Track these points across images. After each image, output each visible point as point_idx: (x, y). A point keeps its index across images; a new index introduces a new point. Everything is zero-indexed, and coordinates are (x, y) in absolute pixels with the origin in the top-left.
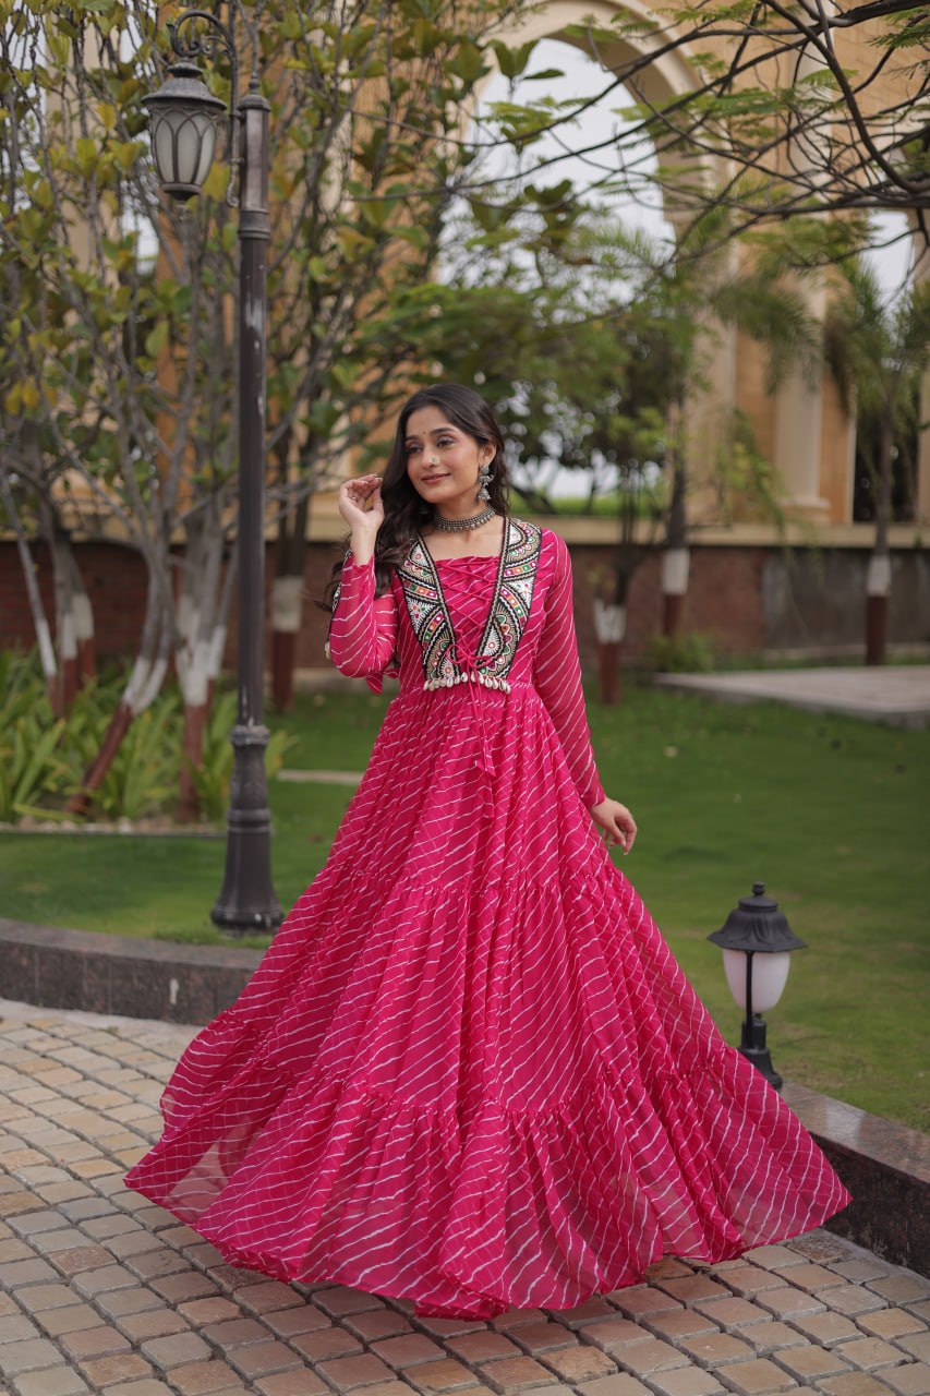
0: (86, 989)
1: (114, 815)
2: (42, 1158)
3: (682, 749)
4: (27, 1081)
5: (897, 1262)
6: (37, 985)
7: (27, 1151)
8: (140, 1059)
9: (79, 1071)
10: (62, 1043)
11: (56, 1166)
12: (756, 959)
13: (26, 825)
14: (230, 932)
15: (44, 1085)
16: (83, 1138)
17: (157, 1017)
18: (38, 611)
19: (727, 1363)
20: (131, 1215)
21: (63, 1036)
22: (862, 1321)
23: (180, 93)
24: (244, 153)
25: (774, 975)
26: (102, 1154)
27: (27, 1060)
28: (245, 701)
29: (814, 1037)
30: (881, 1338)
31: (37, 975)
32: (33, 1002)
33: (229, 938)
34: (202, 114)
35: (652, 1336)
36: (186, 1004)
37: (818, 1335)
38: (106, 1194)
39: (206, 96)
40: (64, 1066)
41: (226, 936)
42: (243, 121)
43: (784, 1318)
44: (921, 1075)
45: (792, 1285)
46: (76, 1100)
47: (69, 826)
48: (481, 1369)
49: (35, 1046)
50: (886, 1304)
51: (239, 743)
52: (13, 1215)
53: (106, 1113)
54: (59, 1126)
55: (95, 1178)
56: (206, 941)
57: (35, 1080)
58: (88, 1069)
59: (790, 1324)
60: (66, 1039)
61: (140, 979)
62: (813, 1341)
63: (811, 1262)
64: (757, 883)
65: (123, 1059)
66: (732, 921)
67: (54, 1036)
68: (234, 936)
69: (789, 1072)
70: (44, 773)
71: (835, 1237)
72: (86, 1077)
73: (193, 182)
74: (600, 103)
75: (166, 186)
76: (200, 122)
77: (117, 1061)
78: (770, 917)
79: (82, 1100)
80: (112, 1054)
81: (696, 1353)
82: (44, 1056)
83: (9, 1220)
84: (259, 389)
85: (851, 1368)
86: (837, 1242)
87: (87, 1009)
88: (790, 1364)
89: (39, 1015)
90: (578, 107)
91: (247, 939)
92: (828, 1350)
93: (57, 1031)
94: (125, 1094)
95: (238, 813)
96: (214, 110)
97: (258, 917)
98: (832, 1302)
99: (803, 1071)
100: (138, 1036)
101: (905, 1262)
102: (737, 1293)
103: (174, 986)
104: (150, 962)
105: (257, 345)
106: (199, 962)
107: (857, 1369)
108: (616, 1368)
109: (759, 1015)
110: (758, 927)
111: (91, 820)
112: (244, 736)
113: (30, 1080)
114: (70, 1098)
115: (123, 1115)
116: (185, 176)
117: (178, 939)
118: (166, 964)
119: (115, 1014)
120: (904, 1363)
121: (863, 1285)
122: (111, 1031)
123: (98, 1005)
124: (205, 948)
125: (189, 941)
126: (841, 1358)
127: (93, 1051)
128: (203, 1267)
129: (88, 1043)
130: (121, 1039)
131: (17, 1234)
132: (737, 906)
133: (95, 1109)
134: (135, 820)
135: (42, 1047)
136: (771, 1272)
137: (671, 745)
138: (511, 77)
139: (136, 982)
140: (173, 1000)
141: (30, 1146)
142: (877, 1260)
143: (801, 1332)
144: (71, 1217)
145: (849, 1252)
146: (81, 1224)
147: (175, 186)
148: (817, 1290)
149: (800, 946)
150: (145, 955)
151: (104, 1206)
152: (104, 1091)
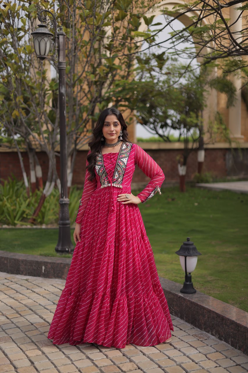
0: (21, 269)
1: (41, 223)
3: (199, 203)
5: (221, 340)
6: (9, 268)
8: (32, 287)
9: (16, 291)
10: (13, 283)
11: (4, 315)
12: (187, 258)
13: (18, 227)
14: (59, 253)
15: (6, 294)
16: (12, 308)
17: (39, 276)
18: (23, 170)
19: (168, 367)
20: (19, 328)
21: (14, 281)
22: (207, 356)
23: (40, 31)
24: (59, 47)
25: (193, 262)
26: (16, 312)
27: (3, 288)
28: (62, 192)
29: (215, 280)
30: (212, 360)
31: (9, 265)
32: (8, 272)
33: (59, 255)
34: (46, 37)
35: (149, 360)
36: (46, 273)
37: (195, 359)
38: (14, 323)
39: (47, 32)
40: (12, 289)
41: (58, 254)
42: (58, 38)
43: (187, 355)
44: (243, 289)
45: (191, 346)
46: (13, 298)
47: (29, 226)
48: (101, 368)
49: (5, 284)
50: (216, 351)
51: (61, 203)
53: (20, 301)
54: (7, 305)
55: (13, 318)
56: (53, 256)
57: (4, 293)
58: (18, 290)
59: (188, 357)
60: (15, 282)
62: (193, 361)
63: (198, 340)
64: (188, 238)
65: (28, 287)
66: (182, 248)
67: (11, 281)
68: (60, 254)
69: (206, 289)
70: (24, 212)
71: (207, 333)
72: (17, 292)
73: (45, 55)
74: (163, 30)
75: (38, 56)
76: (46, 39)
77: (26, 288)
78: (191, 247)
79: (14, 298)
80: (25, 286)
81: (160, 364)
82: (8, 287)
84: (64, 109)
85: (201, 368)
86: (207, 334)
87: (21, 274)
88: (185, 367)
89: (9, 276)
90: (157, 32)
91: (64, 255)
92: (197, 363)
93: (13, 280)
94: (26, 296)
95: (61, 222)
96: (50, 36)
97: (67, 249)
98: (201, 351)
99: (210, 289)
100: (33, 281)
101: (223, 340)
102: (175, 348)
103: (43, 268)
104: (37, 261)
105: (63, 97)
106: (50, 261)
107: (203, 368)
108: (138, 368)
109: (190, 273)
110: (188, 249)
111: (35, 225)
112: (63, 201)
113: (2, 293)
114: (12, 298)
115: (24, 302)
116: (42, 53)
117: (46, 255)
118: (41, 262)
119: (28, 275)
120: (216, 367)
121: (211, 346)
122: (27, 280)
123: (24, 273)
124: (52, 257)
125: (48, 256)
126: (200, 366)
127: (21, 285)
128: (35, 341)
129: (20, 283)
130: (29, 282)
132: (183, 244)
133: (18, 300)
134: (47, 224)
135: (7, 284)
136: (187, 343)
137: (196, 202)
138: (148, 25)
139: (34, 267)
140: (43, 271)
142: (216, 339)
143: (190, 359)
144: (3, 329)
145: (209, 337)
146: (6, 331)
147: (40, 56)
148: (198, 347)
149: (200, 254)
150: (36, 260)
151: (13, 326)
152: (21, 295)
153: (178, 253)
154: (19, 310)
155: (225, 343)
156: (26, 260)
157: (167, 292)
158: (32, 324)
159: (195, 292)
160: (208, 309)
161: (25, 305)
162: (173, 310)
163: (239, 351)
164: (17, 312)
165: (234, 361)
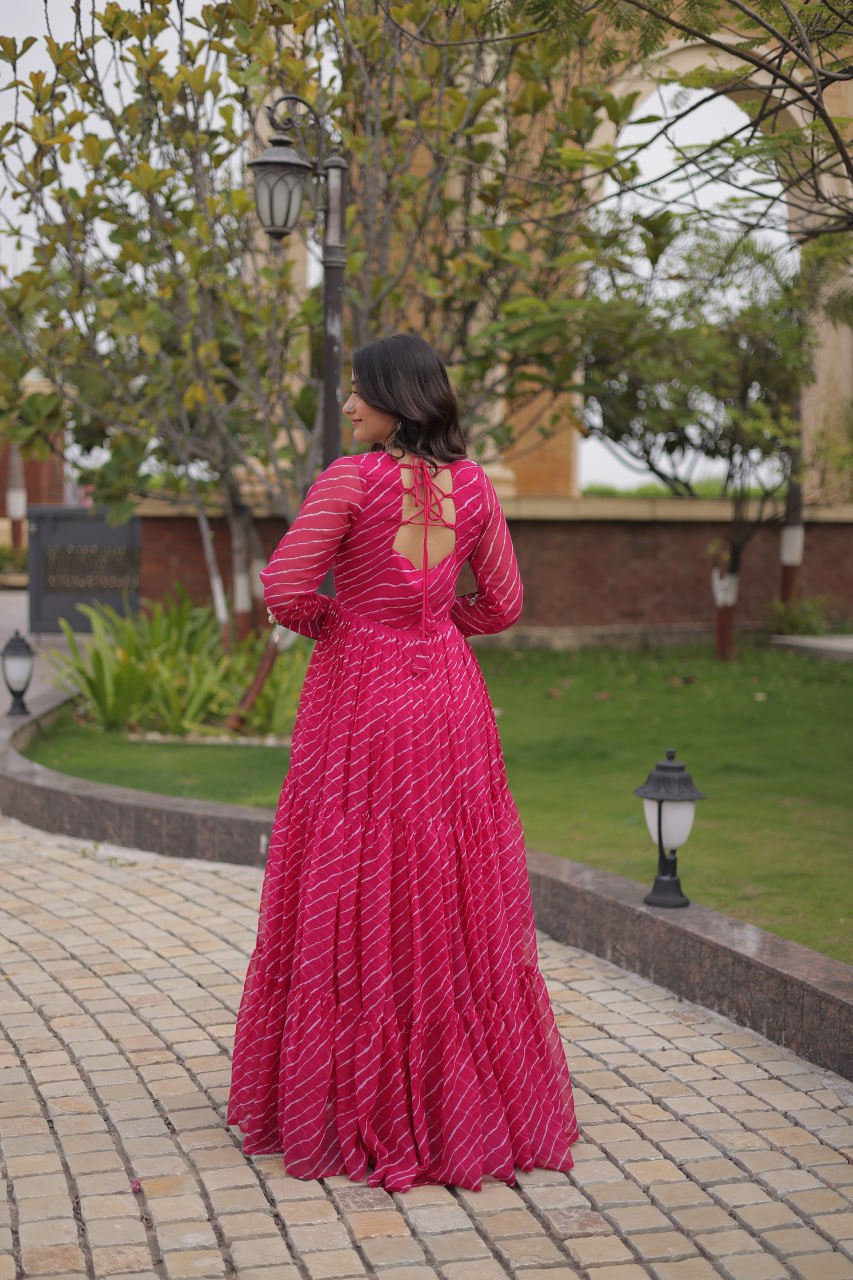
0: (200, 842)
1: (263, 731)
2: (138, 944)
3: (770, 695)
4: (142, 900)
5: (743, 1024)
6: (165, 839)
7: (130, 940)
8: (230, 890)
9: (183, 896)
10: (177, 879)
12: (666, 807)
13: (192, 738)
15: (154, 903)
16: (172, 934)
17: (249, 864)
18: (213, 569)
20: (192, 978)
21: (177, 874)
22: (696, 1057)
23: (275, 158)
24: (327, 201)
25: (679, 822)
26: (183, 944)
27: (147, 889)
30: (706, 1066)
31: (164, 832)
32: (161, 852)
34: (291, 173)
37: (660, 1063)
38: (178, 967)
39: (296, 161)
40: (173, 892)
42: (326, 177)
43: (640, 1052)
45: (656, 1034)
46: (176, 914)
47: (225, 738)
49: (155, 880)
50: (722, 1048)
52: (109, 975)
53: (196, 922)
54: (158, 928)
55: (173, 957)
57: (149, 900)
58: (190, 896)
59: (642, 1055)
60: (180, 877)
61: (240, 835)
62: (654, 1064)
63: (680, 1023)
64: (670, 750)
65: (217, 890)
66: (651, 779)
67: (171, 875)
70: (210, 697)
73: (285, 224)
75: (266, 229)
76: (291, 180)
77: (213, 890)
78: (679, 775)
79: (180, 914)
80: (210, 886)
82: (161, 887)
83: (105, 979)
84: (337, 383)
87: (199, 858)
88: (628, 1075)
89: (165, 861)
90: (632, 151)
92: (662, 1070)
93: (176, 872)
94: (211, 910)
96: (301, 170)
98: (679, 1045)
100: (233, 875)
104: (245, 821)
105: (336, 348)
109: (673, 852)
110: (668, 782)
111: (244, 734)
114: (170, 911)
115: (205, 923)
116: (279, 219)
118: (258, 823)
119: (220, 861)
120: (714, 1079)
121: (711, 1037)
122: (215, 873)
123: (208, 855)
126: (670, 1075)
127: (197, 884)
129: (195, 879)
130: (220, 877)
131: (108, 986)
132: (653, 767)
133: (187, 919)
134: (280, 736)
135: (160, 881)
136: (645, 1027)
137: (762, 691)
138: (617, 123)
139: (236, 837)
141: (133, 937)
142: (730, 1024)
143: (647, 1060)
144: (149, 978)
145: (712, 1018)
146: (155, 982)
147: (272, 229)
148: (674, 1038)
149: (702, 797)
150: (244, 816)
151: (175, 972)
152: (197, 908)
153: (642, 793)
154: (191, 940)
155: (751, 1031)
156: (213, 818)
157: (607, 904)
158: (227, 972)
159: (686, 904)
160: (711, 942)
161: (208, 930)
162: (622, 955)
163: (785, 1051)
164: (188, 945)
165: (766, 1071)
